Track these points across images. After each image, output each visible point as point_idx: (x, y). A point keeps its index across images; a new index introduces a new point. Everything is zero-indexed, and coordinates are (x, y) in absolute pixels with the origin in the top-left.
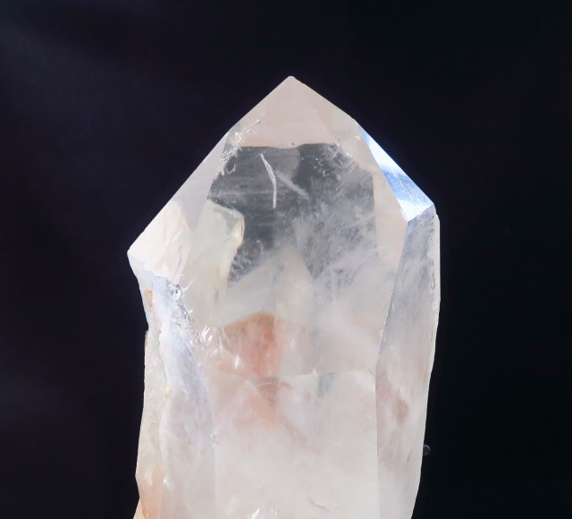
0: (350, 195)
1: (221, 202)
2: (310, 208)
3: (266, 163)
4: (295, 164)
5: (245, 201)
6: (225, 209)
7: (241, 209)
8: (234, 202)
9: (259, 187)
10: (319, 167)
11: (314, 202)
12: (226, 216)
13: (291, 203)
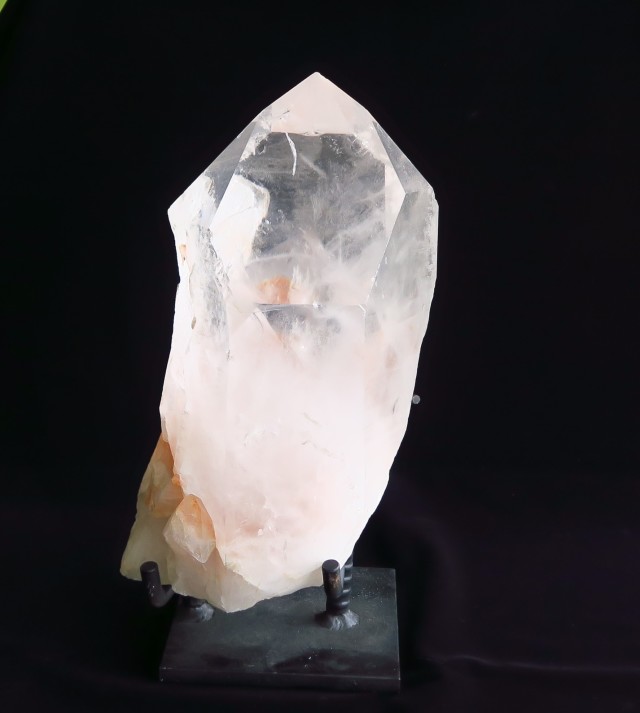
0: (362, 178)
1: (250, 178)
2: (327, 185)
3: (289, 140)
4: (318, 149)
5: (271, 178)
6: (254, 184)
7: (267, 185)
8: (262, 179)
9: (285, 167)
10: (334, 146)
11: (330, 181)
12: (256, 191)
13: (310, 183)
